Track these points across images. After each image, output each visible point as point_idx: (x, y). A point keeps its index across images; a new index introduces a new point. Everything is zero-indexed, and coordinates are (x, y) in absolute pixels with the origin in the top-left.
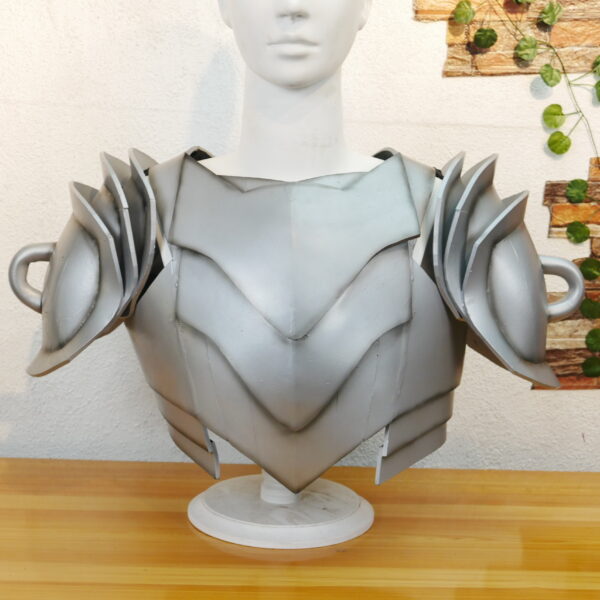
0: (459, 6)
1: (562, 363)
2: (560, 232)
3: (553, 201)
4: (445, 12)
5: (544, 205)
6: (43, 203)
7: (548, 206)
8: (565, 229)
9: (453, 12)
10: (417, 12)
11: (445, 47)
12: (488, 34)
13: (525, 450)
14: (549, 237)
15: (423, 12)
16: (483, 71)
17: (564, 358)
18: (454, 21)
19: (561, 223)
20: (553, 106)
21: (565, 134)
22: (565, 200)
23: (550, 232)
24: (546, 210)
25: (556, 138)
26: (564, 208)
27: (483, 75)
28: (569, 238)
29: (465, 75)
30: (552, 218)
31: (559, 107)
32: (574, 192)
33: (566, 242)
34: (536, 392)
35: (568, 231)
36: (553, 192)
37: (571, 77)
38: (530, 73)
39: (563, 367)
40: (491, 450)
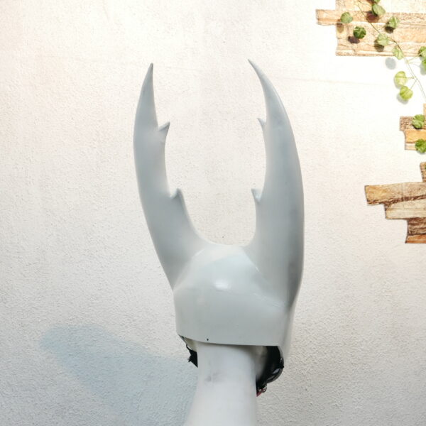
0: (343, 15)
1: (422, 226)
2: (411, 146)
3: (405, 128)
4: (334, 20)
5: (401, 130)
6: (100, 121)
7: (403, 131)
8: (414, 145)
9: (339, 20)
10: (318, 19)
11: (336, 39)
12: (361, 30)
13: (405, 282)
14: (406, 149)
15: (322, 19)
16: (358, 53)
17: (422, 223)
18: (340, 26)
19: (412, 141)
20: (400, 72)
21: (409, 88)
22: (413, 127)
23: (405, 146)
24: (402, 133)
25: (404, 90)
26: (413, 131)
27: (359, 55)
28: (417, 150)
29: (348, 54)
30: (406, 138)
31: (403, 72)
32: (417, 123)
33: (416, 152)
34: (408, 245)
35: (417, 146)
36: (404, 122)
37: (408, 58)
38: (385, 55)
39: (422, 228)
40: (385, 283)
